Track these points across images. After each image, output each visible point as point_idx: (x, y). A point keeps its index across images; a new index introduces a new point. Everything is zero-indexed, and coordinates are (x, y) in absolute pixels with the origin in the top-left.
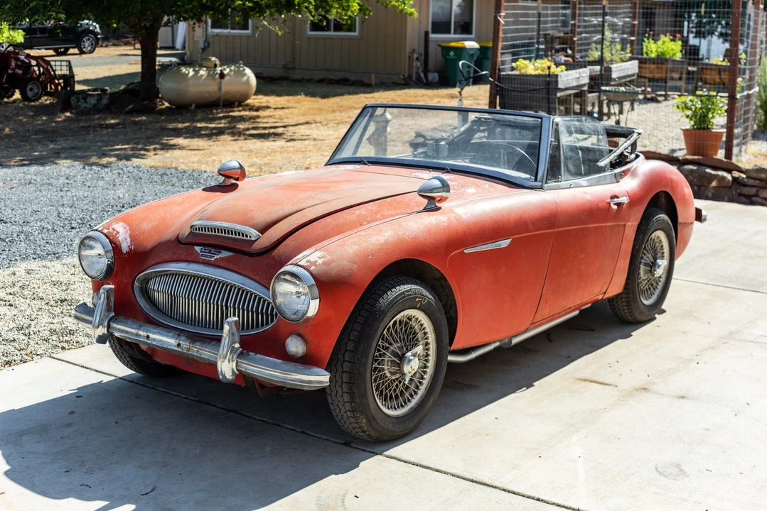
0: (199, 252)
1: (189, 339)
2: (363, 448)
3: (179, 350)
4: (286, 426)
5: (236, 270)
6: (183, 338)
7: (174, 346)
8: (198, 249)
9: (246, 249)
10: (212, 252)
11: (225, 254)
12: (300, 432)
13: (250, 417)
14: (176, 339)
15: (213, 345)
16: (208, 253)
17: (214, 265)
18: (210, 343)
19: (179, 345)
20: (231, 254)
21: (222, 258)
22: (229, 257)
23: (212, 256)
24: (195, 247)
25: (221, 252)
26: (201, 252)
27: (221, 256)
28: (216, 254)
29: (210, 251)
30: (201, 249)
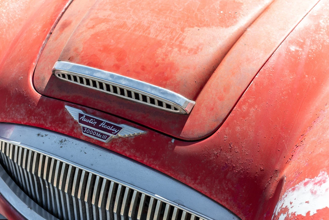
0: (76, 118)
8: (73, 112)
10: (103, 125)
16: (96, 126)
20: (141, 132)
21: (125, 141)
22: (137, 138)
23: (102, 134)
24: (66, 107)
25: (120, 129)
26: (81, 121)
27: (120, 134)
28: (110, 132)
29: (99, 122)
30: (80, 115)
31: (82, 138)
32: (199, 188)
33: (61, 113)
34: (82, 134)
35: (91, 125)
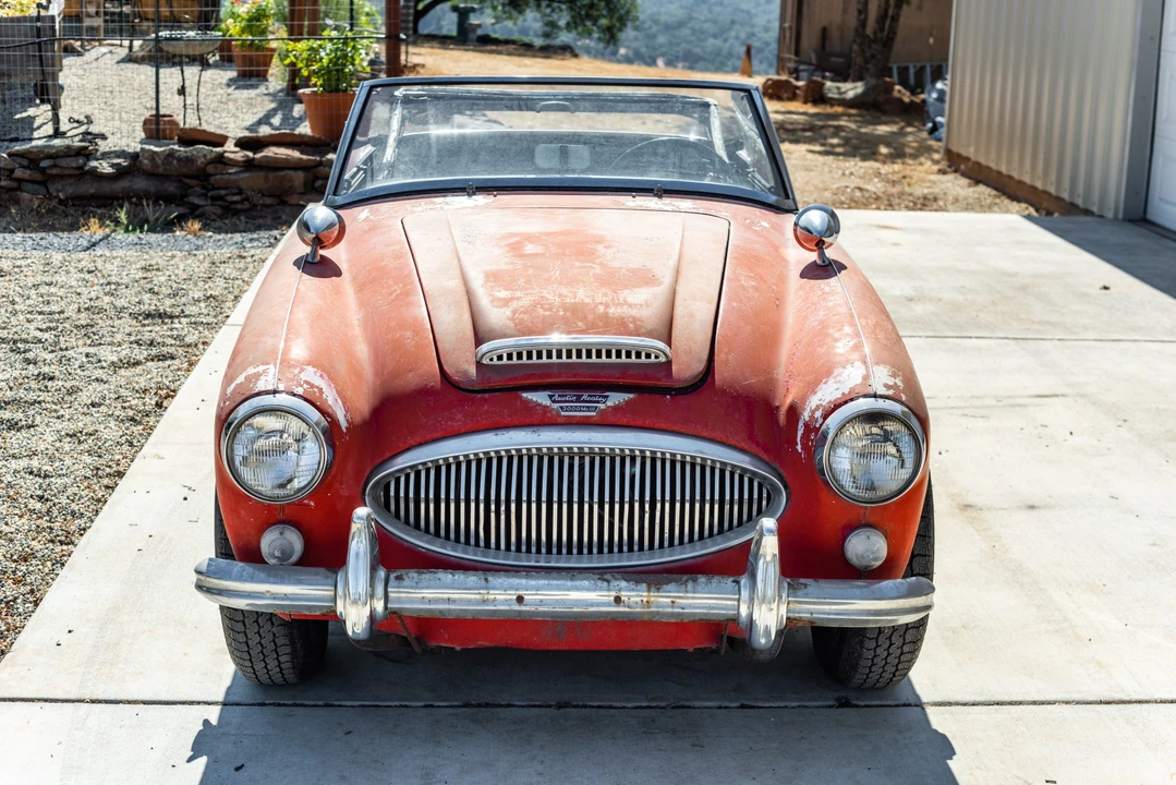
0: (547, 402)
1: (638, 582)
2: (867, 703)
3: (621, 609)
4: (697, 704)
5: (663, 426)
6: (623, 584)
7: (609, 605)
8: (540, 398)
9: (664, 383)
10: (585, 398)
11: (616, 399)
12: (738, 707)
13: (611, 707)
14: (609, 590)
15: (709, 582)
16: (578, 401)
17: (606, 422)
18: (695, 581)
19: (618, 600)
20: (631, 396)
21: (616, 408)
22: (628, 403)
23: (588, 407)
24: (525, 395)
25: (607, 397)
26: (554, 402)
27: (610, 403)
28: (598, 402)
29: (579, 397)
30: (550, 397)
31: (560, 420)
32: (714, 435)
33: (519, 403)
34: (559, 416)
35: (572, 402)
